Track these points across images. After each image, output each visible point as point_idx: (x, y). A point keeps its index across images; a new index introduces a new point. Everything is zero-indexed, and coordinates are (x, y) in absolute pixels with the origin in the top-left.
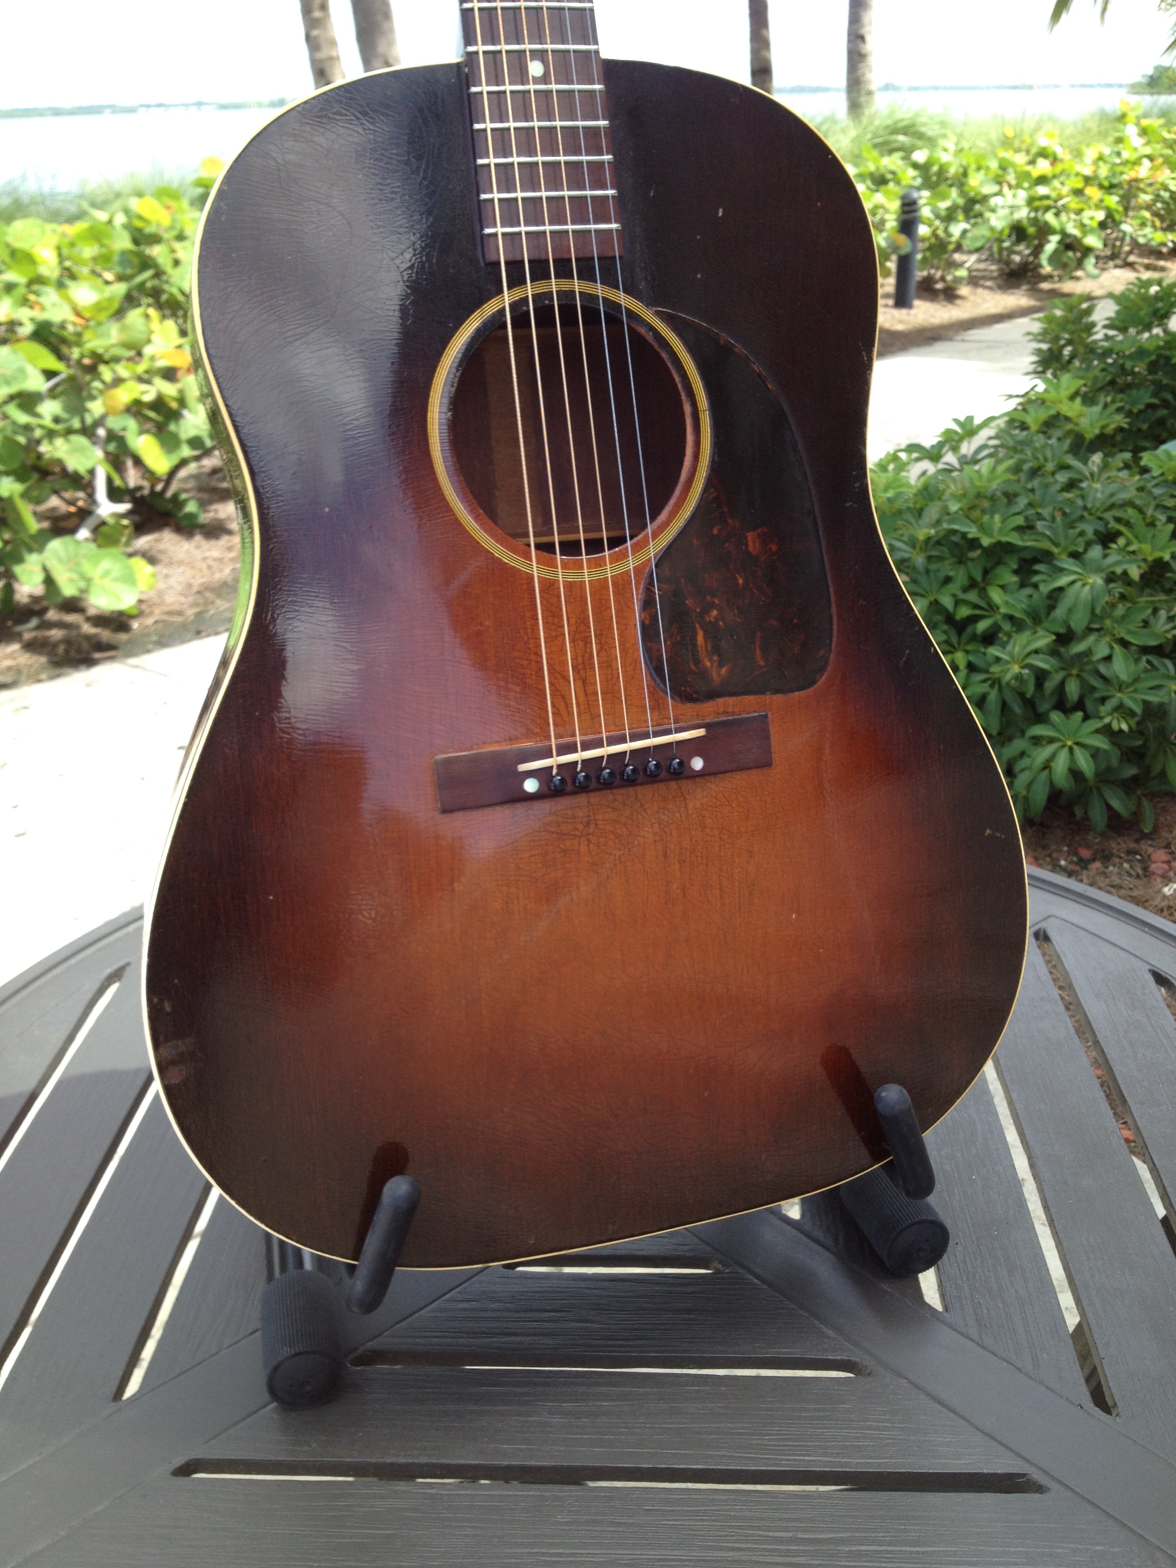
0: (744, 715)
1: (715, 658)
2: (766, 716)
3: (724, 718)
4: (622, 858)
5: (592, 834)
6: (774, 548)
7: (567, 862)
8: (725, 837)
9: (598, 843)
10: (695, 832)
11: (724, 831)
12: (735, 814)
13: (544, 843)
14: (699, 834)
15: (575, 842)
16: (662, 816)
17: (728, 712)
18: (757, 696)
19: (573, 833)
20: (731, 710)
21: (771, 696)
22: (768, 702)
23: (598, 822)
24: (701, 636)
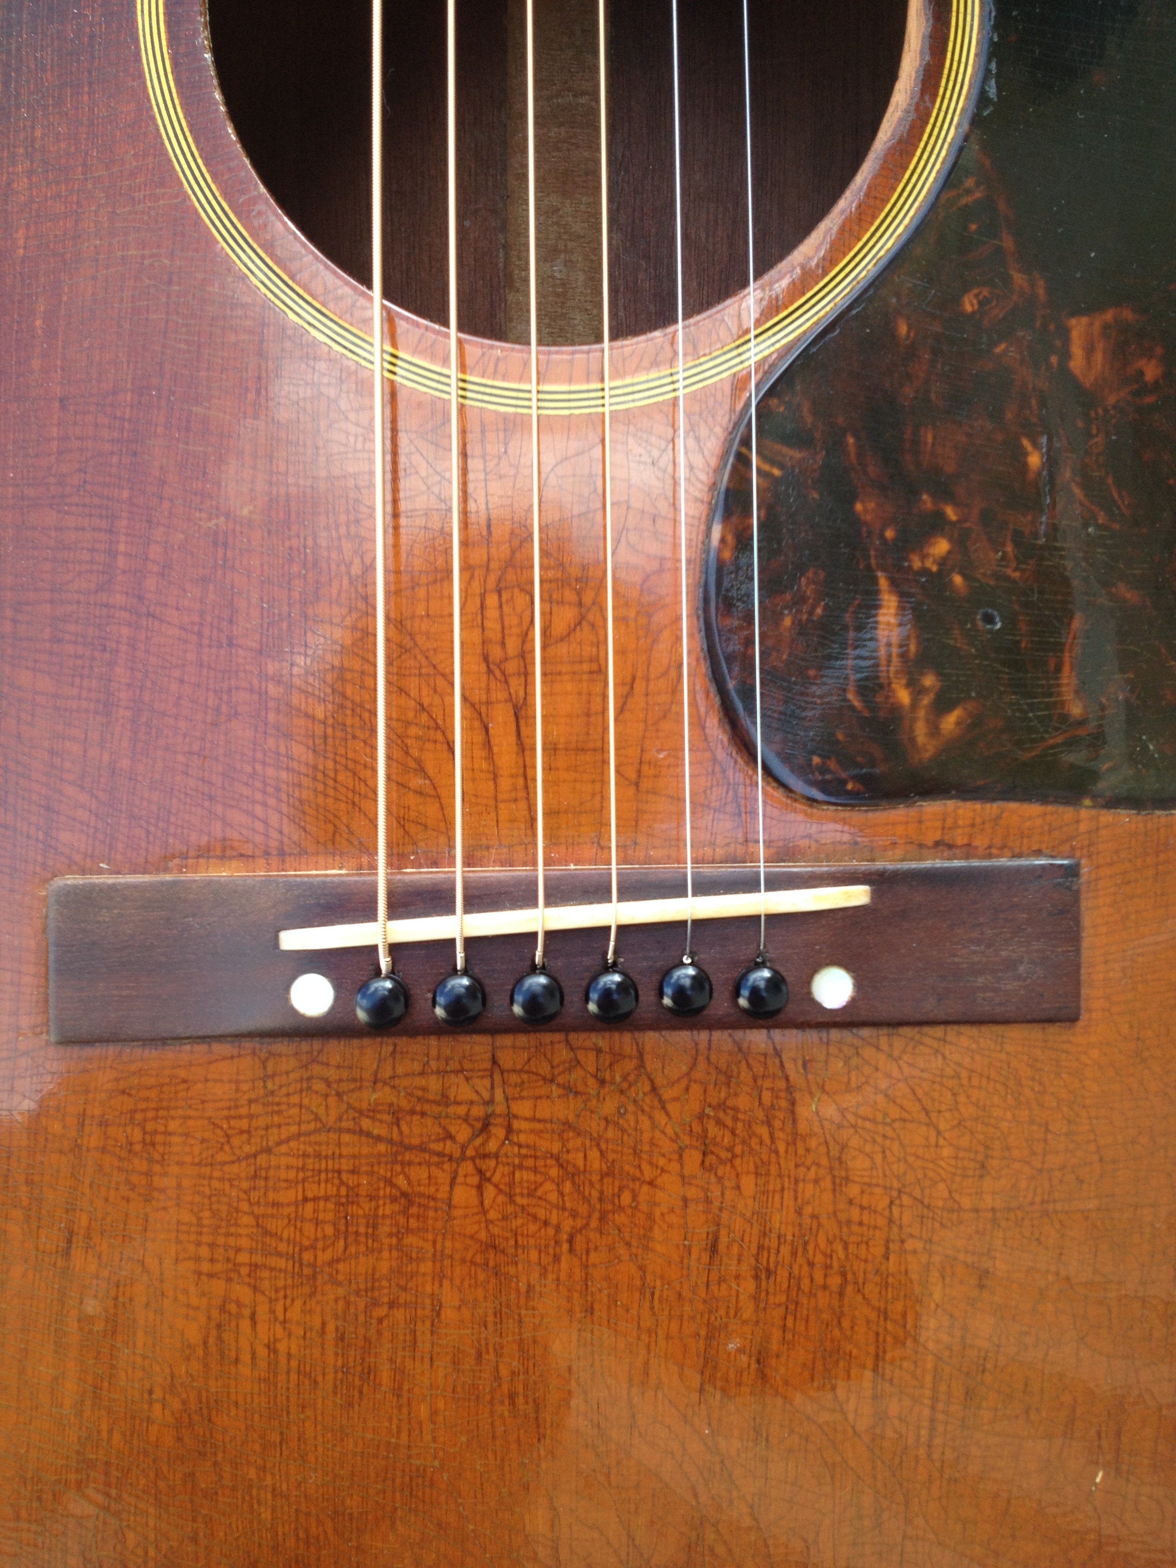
0: (1004, 862)
1: (929, 680)
2: (1072, 871)
3: (938, 863)
4: (579, 1238)
5: (496, 1156)
6: (1151, 371)
7: (408, 1230)
8: (907, 1218)
9: (511, 1184)
10: (809, 1190)
11: (906, 1200)
12: (946, 1152)
13: (346, 1165)
14: (828, 1197)
15: (443, 1177)
16: (713, 1130)
17: (950, 846)
18: (1050, 808)
19: (438, 1147)
20: (960, 840)
21: (1093, 812)
22: (1083, 827)
23: (516, 1124)
24: (888, 614)
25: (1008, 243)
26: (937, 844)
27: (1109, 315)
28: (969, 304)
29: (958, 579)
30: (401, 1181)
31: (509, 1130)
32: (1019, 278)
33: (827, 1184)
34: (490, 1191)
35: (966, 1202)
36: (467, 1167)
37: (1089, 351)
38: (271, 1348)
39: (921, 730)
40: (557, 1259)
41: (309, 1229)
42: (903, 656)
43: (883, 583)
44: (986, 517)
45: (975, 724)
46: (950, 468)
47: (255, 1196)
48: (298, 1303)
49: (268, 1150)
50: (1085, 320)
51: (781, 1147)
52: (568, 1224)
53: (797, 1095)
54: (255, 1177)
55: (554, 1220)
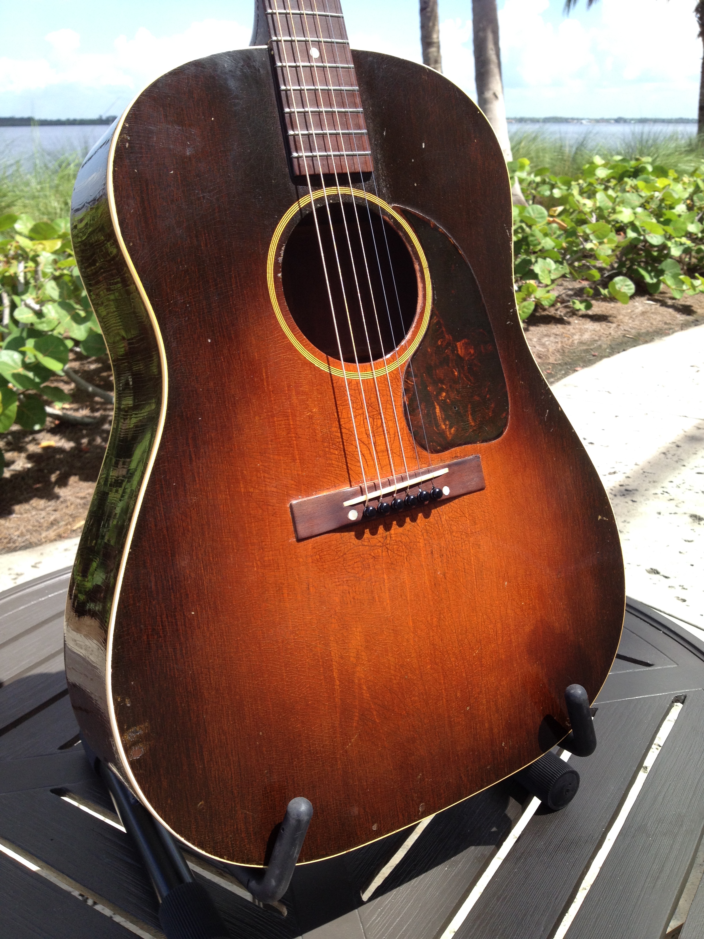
0: (467, 458)
1: (447, 423)
2: (478, 457)
3: (457, 461)
4: (408, 558)
6: (472, 351)
7: (376, 564)
9: (393, 549)
10: (447, 536)
12: (468, 521)
13: (361, 553)
14: (450, 537)
15: (380, 551)
16: (428, 528)
18: (472, 445)
19: (378, 545)
20: (459, 455)
21: (479, 444)
22: (478, 448)
23: (392, 536)
24: (438, 410)
25: (444, 329)
26: (456, 457)
27: (463, 341)
28: (439, 343)
29: (448, 400)
30: (372, 554)
32: (447, 336)
33: (449, 534)
34: (389, 551)
36: (384, 547)
37: (461, 349)
38: (354, 598)
39: (448, 433)
40: (404, 563)
41: (356, 569)
42: (442, 418)
43: (436, 404)
44: (450, 386)
45: (457, 430)
46: (442, 378)
47: (344, 565)
48: (357, 587)
49: (345, 554)
50: (459, 343)
51: (440, 528)
52: (405, 555)
53: (441, 516)
54: (344, 560)
55: (402, 555)
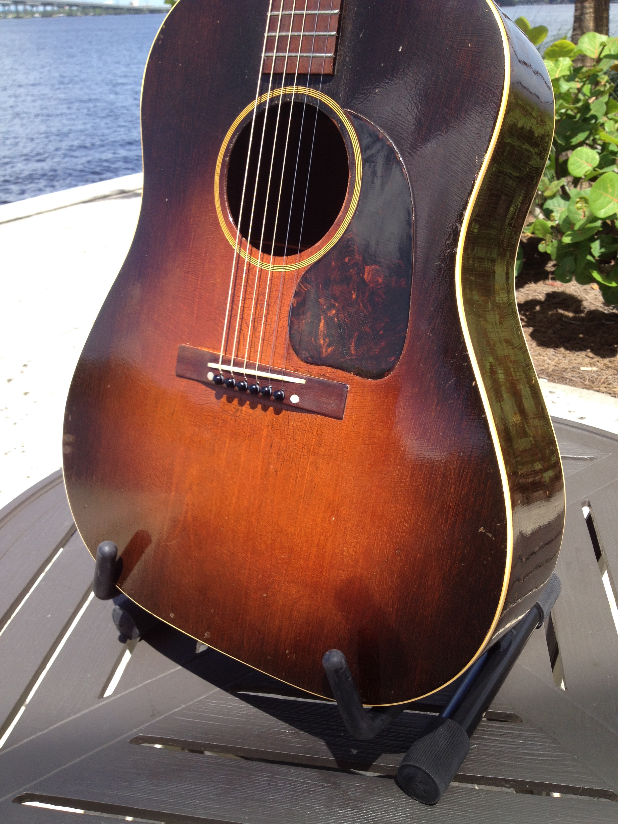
0: (334, 381)
1: (327, 340)
2: (347, 387)
4: (250, 437)
5: (238, 417)
6: (380, 280)
7: (223, 427)
8: (305, 451)
9: (240, 423)
10: (289, 440)
11: (305, 447)
12: (314, 440)
13: (216, 411)
15: (230, 418)
16: (275, 423)
17: (326, 376)
18: (345, 373)
19: (230, 412)
20: (328, 375)
21: (354, 375)
22: (351, 378)
24: (322, 324)
25: (356, 248)
26: (323, 375)
27: (373, 267)
28: (346, 260)
29: (336, 319)
30: (223, 417)
31: (241, 413)
32: (357, 256)
33: (293, 440)
35: (316, 451)
36: (234, 418)
37: (369, 274)
39: (324, 350)
40: (245, 440)
41: (209, 421)
42: (323, 332)
43: (322, 317)
44: (343, 307)
45: (334, 351)
46: (338, 295)
47: (202, 412)
50: (369, 267)
51: (285, 430)
52: (248, 434)
53: (290, 420)
54: (202, 409)
55: (246, 432)
